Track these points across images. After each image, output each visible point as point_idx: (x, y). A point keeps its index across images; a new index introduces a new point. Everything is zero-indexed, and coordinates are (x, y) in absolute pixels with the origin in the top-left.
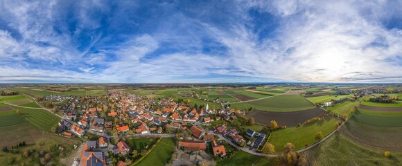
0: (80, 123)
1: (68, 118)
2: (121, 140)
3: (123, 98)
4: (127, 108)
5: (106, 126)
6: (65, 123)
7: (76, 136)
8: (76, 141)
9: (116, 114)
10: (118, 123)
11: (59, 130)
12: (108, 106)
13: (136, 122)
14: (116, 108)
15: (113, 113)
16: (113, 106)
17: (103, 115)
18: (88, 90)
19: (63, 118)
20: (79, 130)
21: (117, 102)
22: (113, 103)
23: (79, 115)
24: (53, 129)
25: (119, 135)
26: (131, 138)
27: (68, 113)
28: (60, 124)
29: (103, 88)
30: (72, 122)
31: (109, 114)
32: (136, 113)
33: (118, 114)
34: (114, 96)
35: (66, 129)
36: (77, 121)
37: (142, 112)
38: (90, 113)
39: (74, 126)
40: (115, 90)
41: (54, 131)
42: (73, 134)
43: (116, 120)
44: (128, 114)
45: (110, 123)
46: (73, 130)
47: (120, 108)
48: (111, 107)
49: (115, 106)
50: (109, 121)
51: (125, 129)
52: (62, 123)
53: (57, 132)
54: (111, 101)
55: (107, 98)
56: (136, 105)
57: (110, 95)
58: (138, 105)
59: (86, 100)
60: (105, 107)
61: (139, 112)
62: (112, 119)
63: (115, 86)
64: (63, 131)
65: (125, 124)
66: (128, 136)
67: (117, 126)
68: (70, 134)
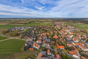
0: (37, 42)
1: (31, 40)
2: (58, 53)
3: (63, 28)
4: (65, 35)
5: (51, 43)
6: (29, 43)
7: (36, 49)
8: (36, 52)
9: (57, 37)
10: (58, 43)
11: (26, 49)
12: (53, 32)
13: (70, 46)
14: (58, 34)
15: (56, 37)
16: (56, 32)
17: (50, 37)
18: (42, 22)
19: (27, 40)
20: (38, 46)
21: (59, 30)
22: (57, 31)
23: (37, 37)
24: (22, 49)
25: (58, 50)
26: (64, 55)
27: (30, 37)
28: (26, 45)
29: (51, 21)
30: (33, 42)
31: (54, 37)
32: (72, 40)
33: (59, 38)
34: (58, 26)
35: (30, 46)
36: (36, 40)
37: (77, 41)
38: (43, 36)
39: (34, 44)
40: (59, 23)
41: (23, 50)
42: (34, 48)
43: (57, 41)
44: (66, 39)
45: (53, 42)
46: (34, 46)
47: (60, 34)
48: (55, 33)
49: (58, 32)
50: (53, 41)
51: (62, 48)
52: (27, 44)
53: (25, 50)
54: (55, 29)
55: (53, 28)
56: (73, 34)
57: (55, 25)
58: (75, 35)
59: (40, 28)
60: (52, 33)
61: (75, 40)
62: (55, 40)
63: (59, 20)
64: (29, 48)
65: (63, 45)
66: (63, 52)
67: (58, 44)
68: (33, 49)
